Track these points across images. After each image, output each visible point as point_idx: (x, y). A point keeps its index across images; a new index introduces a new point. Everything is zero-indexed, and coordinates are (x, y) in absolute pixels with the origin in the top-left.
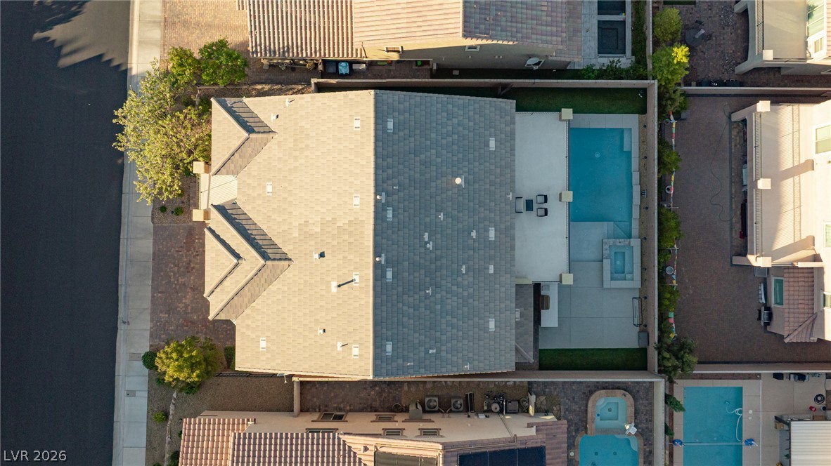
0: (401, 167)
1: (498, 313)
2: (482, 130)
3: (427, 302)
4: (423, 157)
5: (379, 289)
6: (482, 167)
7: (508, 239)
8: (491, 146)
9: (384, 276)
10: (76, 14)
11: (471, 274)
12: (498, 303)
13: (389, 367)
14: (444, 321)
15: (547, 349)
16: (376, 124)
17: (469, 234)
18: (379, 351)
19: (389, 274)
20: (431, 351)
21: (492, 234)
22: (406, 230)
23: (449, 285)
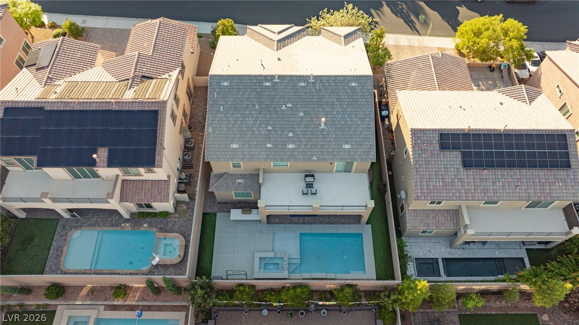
0: (330, 91)
1: (242, 150)
2: (355, 140)
3: (251, 106)
4: (336, 103)
5: (259, 78)
6: (332, 140)
7: (288, 157)
8: (346, 145)
9: (267, 81)
10: (396, 15)
11: (267, 133)
12: (248, 150)
13: (214, 84)
14: (239, 116)
15: (216, 218)
16: (353, 76)
17: (291, 131)
18: (225, 78)
19: (267, 84)
20: (222, 107)
21: (291, 146)
22: (293, 94)
23: (260, 119)
